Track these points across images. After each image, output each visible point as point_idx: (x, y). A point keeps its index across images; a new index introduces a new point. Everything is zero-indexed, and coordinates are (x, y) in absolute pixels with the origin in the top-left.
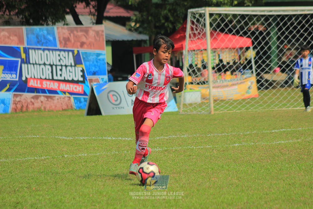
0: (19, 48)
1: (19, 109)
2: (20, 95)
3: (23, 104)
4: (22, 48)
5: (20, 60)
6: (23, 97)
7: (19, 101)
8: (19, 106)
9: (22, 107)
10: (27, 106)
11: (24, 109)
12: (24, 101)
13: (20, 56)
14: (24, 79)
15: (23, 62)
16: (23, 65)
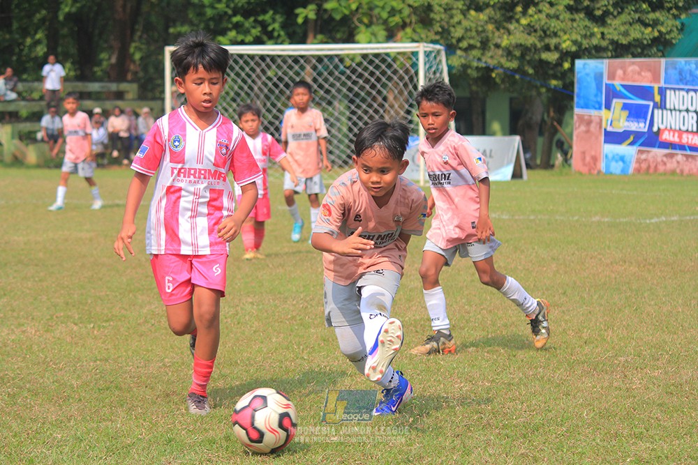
0: (652, 88)
1: (645, 170)
2: (648, 152)
3: (651, 164)
4: (656, 86)
5: (651, 104)
6: (650, 155)
7: (645, 160)
8: (644, 166)
9: (649, 167)
10: (656, 167)
11: (652, 170)
12: (651, 160)
13: (652, 99)
14: (655, 129)
15: (656, 106)
16: (656, 111)
